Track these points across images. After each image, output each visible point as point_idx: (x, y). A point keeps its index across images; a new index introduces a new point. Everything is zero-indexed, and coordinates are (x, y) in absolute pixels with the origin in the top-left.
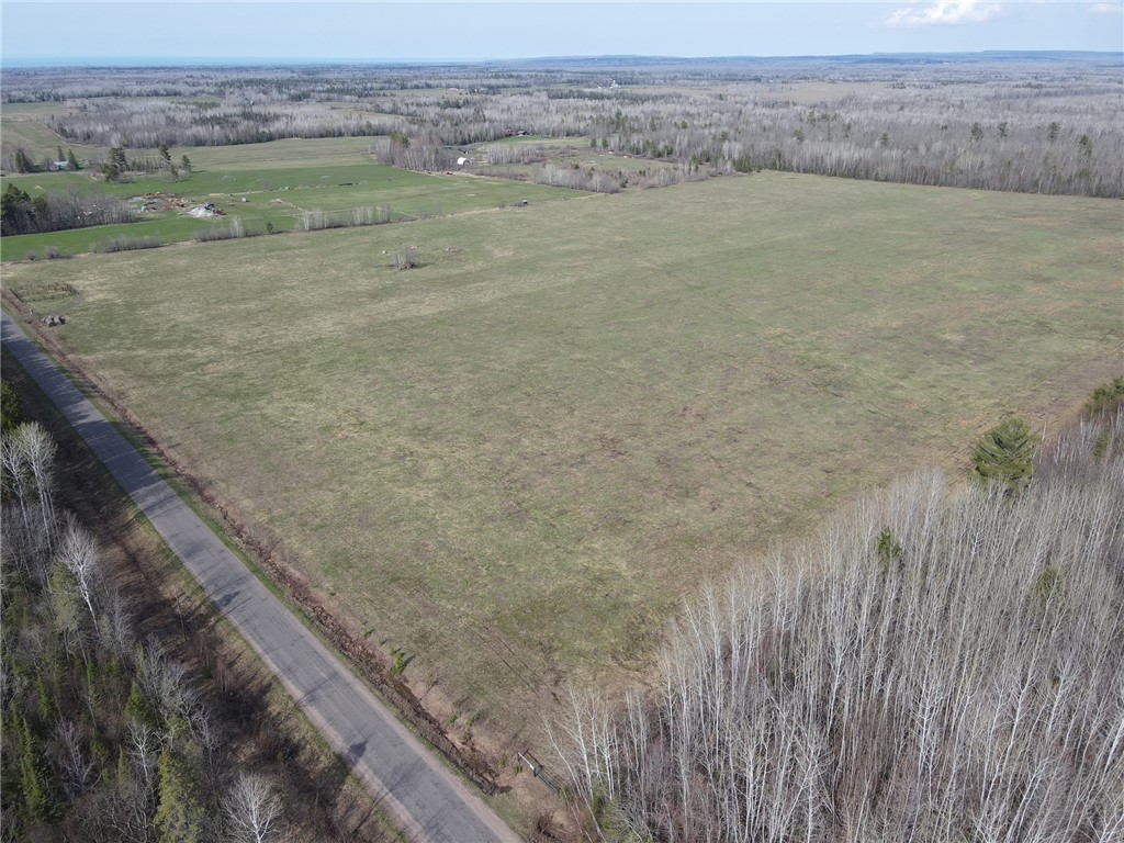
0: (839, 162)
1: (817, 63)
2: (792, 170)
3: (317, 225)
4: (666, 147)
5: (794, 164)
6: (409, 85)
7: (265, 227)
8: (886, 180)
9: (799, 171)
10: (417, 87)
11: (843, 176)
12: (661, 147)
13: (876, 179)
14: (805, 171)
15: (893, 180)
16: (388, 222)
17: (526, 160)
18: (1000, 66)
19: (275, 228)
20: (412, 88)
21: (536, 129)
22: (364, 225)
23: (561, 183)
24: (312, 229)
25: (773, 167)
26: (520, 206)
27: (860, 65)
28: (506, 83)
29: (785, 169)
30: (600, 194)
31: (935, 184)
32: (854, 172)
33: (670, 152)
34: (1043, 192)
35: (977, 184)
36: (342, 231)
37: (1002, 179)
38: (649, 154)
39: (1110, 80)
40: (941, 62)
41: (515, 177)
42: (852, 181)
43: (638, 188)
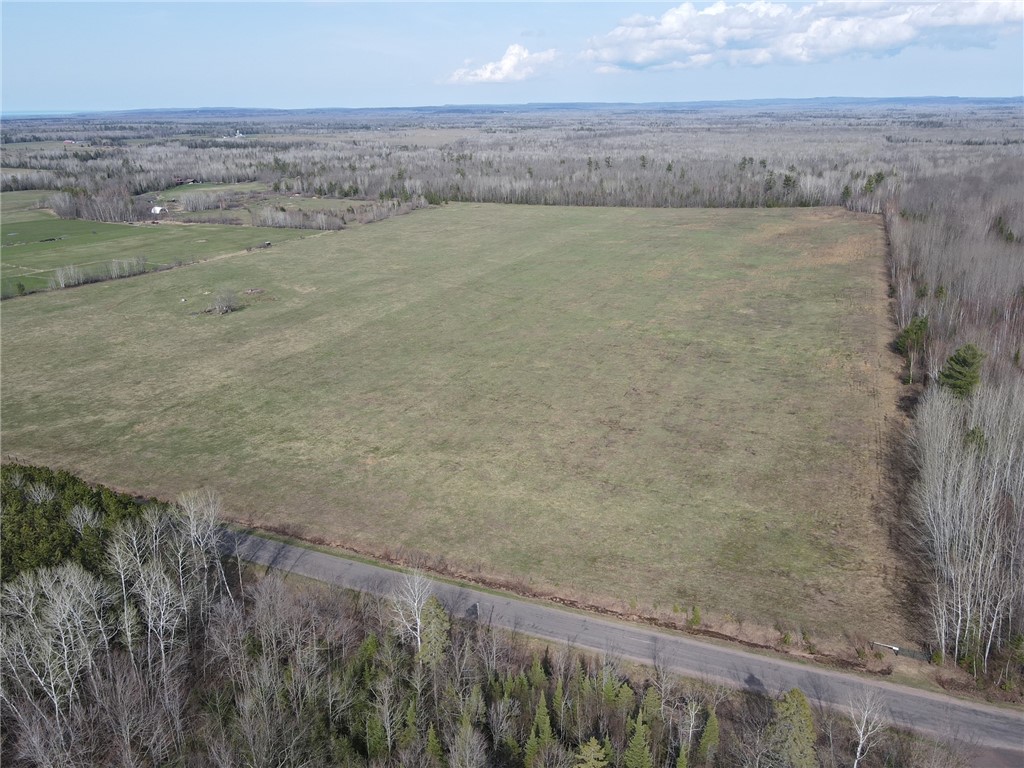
0: (513, 192)
1: (404, 113)
2: (474, 200)
3: (72, 282)
4: (351, 187)
5: (475, 194)
6: (14, 138)
7: (16, 288)
8: (554, 204)
9: (479, 201)
10: (24, 140)
11: (517, 202)
12: (346, 187)
13: (546, 204)
14: (484, 201)
15: (559, 204)
16: (144, 273)
17: (224, 206)
18: (550, 115)
19: (28, 288)
20: (17, 141)
21: (204, 177)
22: (122, 277)
23: (282, 224)
24: (67, 286)
25: (455, 199)
26: (265, 247)
27: (441, 115)
28: (125, 135)
29: (467, 200)
30: (327, 232)
31: (593, 205)
32: (525, 200)
33: (356, 191)
34: (673, 206)
35: (623, 204)
36: (105, 285)
37: (640, 198)
38: (337, 194)
39: (632, 124)
40: (502, 112)
41: (231, 222)
42: (527, 206)
43: (357, 223)
